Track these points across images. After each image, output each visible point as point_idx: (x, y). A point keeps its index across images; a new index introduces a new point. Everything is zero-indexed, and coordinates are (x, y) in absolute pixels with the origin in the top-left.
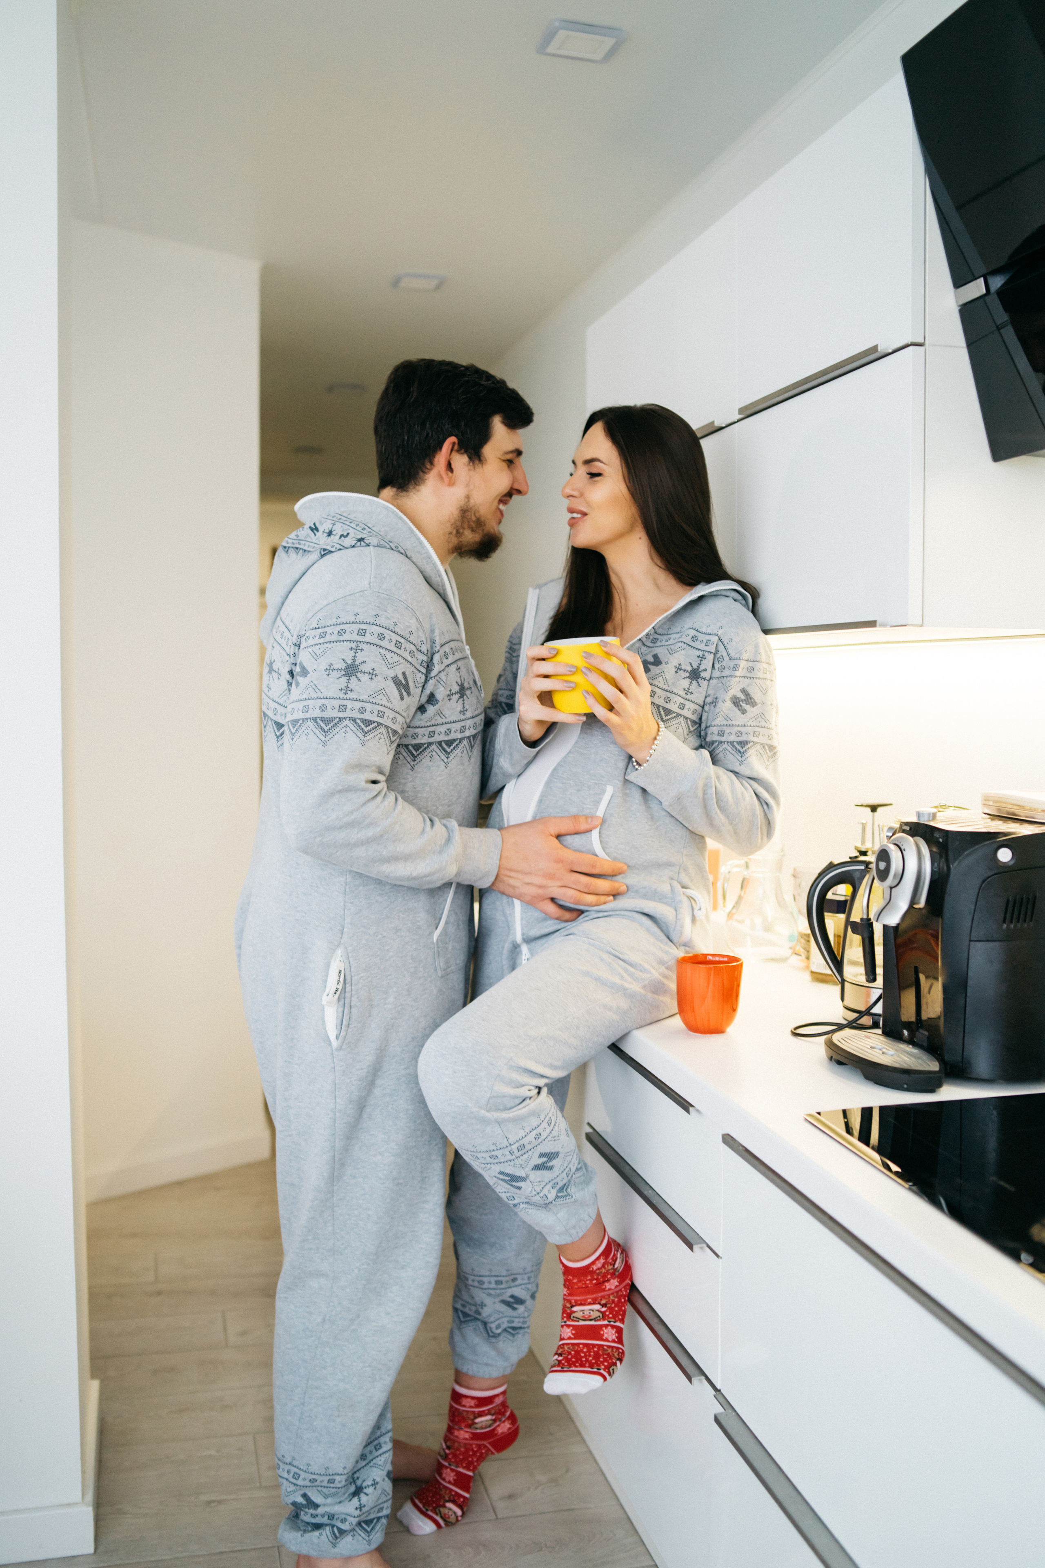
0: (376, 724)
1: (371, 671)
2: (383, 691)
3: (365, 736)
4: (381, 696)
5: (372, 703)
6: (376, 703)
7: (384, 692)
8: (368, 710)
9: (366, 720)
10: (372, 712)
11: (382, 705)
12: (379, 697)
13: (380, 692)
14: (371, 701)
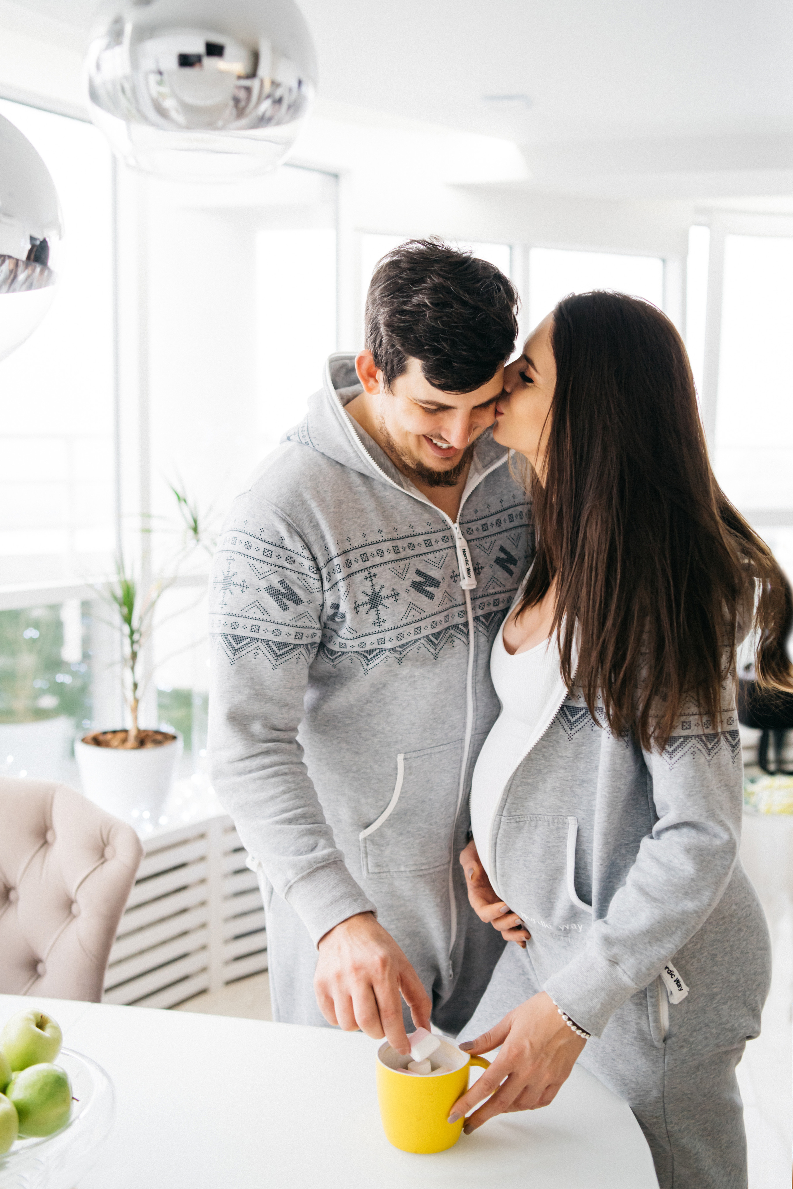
0: (249, 640)
1: (242, 583)
2: (257, 603)
3: (234, 654)
4: (255, 609)
5: (245, 617)
6: (249, 618)
7: (258, 605)
8: (241, 625)
9: (238, 636)
10: (245, 627)
11: (256, 619)
12: (252, 611)
13: (253, 605)
14: (244, 616)
